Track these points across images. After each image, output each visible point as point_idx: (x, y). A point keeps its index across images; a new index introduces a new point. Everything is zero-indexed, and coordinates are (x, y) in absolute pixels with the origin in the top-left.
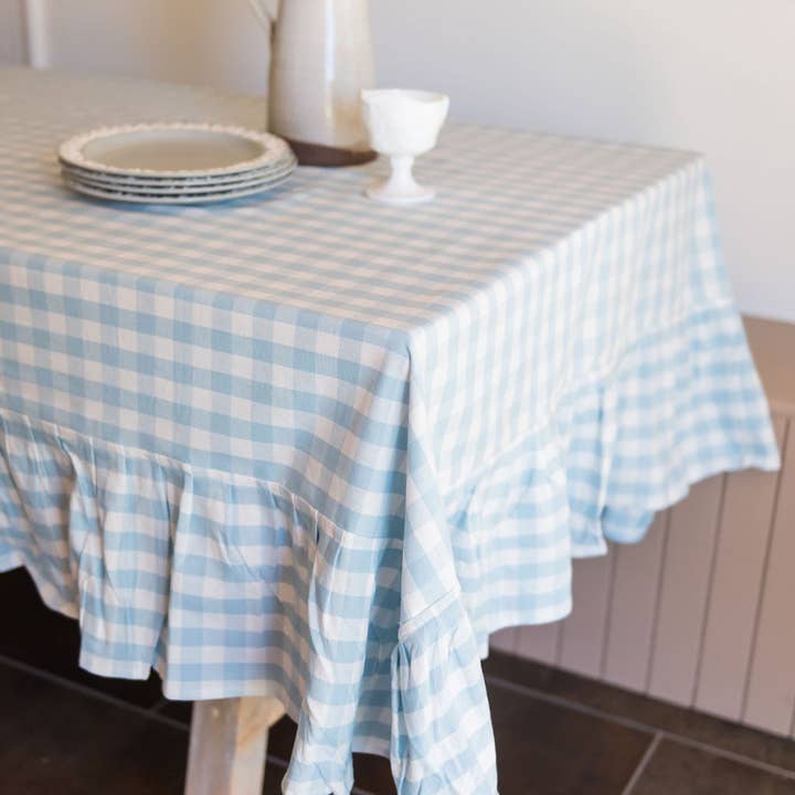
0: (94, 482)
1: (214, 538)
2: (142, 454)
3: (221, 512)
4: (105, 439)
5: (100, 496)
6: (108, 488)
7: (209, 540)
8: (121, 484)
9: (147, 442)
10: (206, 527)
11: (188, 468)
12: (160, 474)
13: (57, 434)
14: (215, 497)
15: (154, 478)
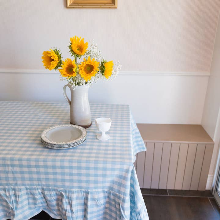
0: (68, 196)
1: (95, 201)
2: (79, 190)
3: (96, 196)
4: (70, 188)
5: (70, 199)
6: (72, 197)
7: (94, 201)
8: (74, 196)
9: (80, 187)
10: (93, 199)
11: (89, 190)
12: (82, 192)
13: (58, 189)
14: (95, 194)
15: (81, 193)
